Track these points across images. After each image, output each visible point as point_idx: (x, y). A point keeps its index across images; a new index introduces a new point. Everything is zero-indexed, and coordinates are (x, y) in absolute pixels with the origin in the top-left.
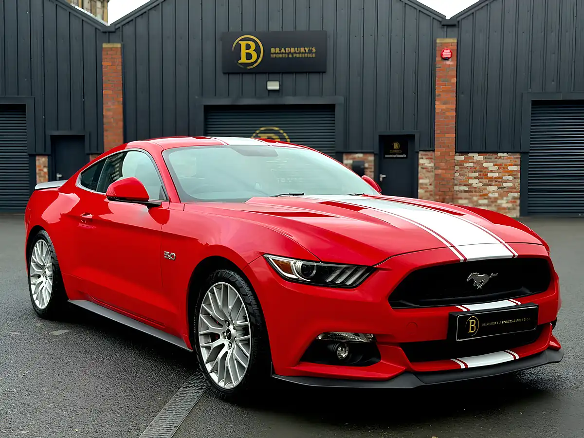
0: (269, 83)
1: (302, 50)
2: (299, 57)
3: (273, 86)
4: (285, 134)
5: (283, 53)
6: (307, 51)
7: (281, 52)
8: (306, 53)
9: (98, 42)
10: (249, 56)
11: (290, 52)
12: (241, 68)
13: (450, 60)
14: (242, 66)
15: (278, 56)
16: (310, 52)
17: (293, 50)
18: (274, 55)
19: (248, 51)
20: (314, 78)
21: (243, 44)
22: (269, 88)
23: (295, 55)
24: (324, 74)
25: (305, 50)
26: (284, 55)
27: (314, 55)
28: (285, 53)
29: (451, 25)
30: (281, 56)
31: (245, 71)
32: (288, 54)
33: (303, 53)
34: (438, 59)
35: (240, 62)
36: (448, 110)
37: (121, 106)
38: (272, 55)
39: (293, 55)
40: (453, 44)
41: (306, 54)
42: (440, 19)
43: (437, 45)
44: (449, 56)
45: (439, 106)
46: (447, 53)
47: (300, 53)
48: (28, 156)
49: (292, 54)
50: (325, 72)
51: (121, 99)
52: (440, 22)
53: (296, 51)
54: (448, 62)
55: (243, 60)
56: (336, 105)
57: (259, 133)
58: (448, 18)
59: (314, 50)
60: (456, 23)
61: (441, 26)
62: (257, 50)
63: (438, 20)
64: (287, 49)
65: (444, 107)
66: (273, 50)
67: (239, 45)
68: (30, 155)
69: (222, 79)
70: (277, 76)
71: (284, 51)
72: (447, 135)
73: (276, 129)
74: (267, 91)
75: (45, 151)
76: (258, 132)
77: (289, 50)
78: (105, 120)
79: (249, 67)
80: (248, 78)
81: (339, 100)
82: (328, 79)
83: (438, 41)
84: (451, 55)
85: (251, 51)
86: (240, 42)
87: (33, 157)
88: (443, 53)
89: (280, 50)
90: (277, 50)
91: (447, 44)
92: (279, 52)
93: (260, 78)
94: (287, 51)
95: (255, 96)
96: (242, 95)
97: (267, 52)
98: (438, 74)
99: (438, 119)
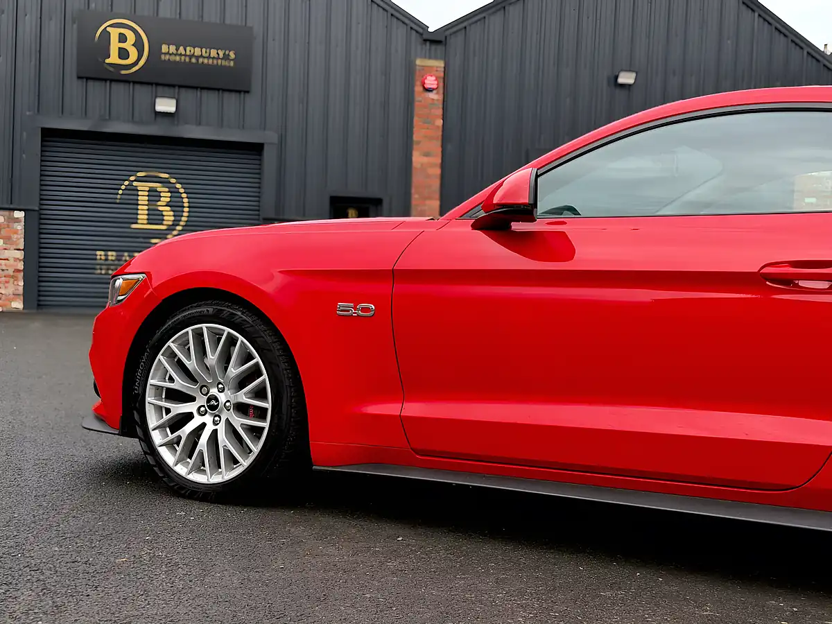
0: (158, 100)
1: (213, 53)
2: (208, 65)
3: (166, 105)
4: (178, 186)
5: (181, 55)
6: (221, 56)
7: (179, 52)
8: (218, 58)
10: (123, 54)
11: (193, 55)
12: (110, 71)
13: (435, 92)
14: (111, 69)
15: (172, 58)
16: (226, 57)
17: (197, 51)
18: (167, 57)
19: (122, 45)
20: (231, 100)
21: (115, 33)
22: (159, 108)
23: (201, 60)
24: (247, 94)
25: (218, 53)
26: (183, 58)
27: (232, 64)
28: (185, 55)
29: (436, 41)
30: (178, 58)
31: (113, 77)
32: (191, 56)
33: (214, 58)
34: (418, 88)
35: (107, 61)
36: (431, 165)
38: (163, 57)
39: (198, 60)
40: (438, 69)
41: (219, 61)
42: (421, 30)
43: (417, 68)
44: (435, 86)
45: (418, 159)
46: (431, 82)
47: (209, 57)
49: (197, 58)
50: (248, 92)
52: (421, 34)
53: (204, 54)
54: (432, 95)
55: (114, 58)
56: (266, 148)
57: (135, 181)
58: (431, 30)
59: (232, 55)
60: (443, 39)
61: (420, 40)
62: (138, 44)
63: (417, 32)
64: (188, 49)
65: (425, 160)
66: (164, 48)
67: (106, 35)
69: (74, 87)
70: (171, 90)
71: (183, 53)
72: (428, 202)
73: (166, 176)
74: (154, 115)
76: (132, 178)
77: (192, 51)
79: (123, 72)
80: (119, 90)
81: (268, 137)
82: (252, 101)
83: (419, 62)
84: (438, 84)
85: (128, 46)
86: (108, 29)
88: (426, 81)
89: (177, 50)
90: (173, 49)
91: (431, 69)
92: (175, 52)
93: (142, 92)
94: (188, 53)
95: (132, 120)
96: (109, 116)
97: (155, 51)
98: (418, 110)
99: (417, 178)
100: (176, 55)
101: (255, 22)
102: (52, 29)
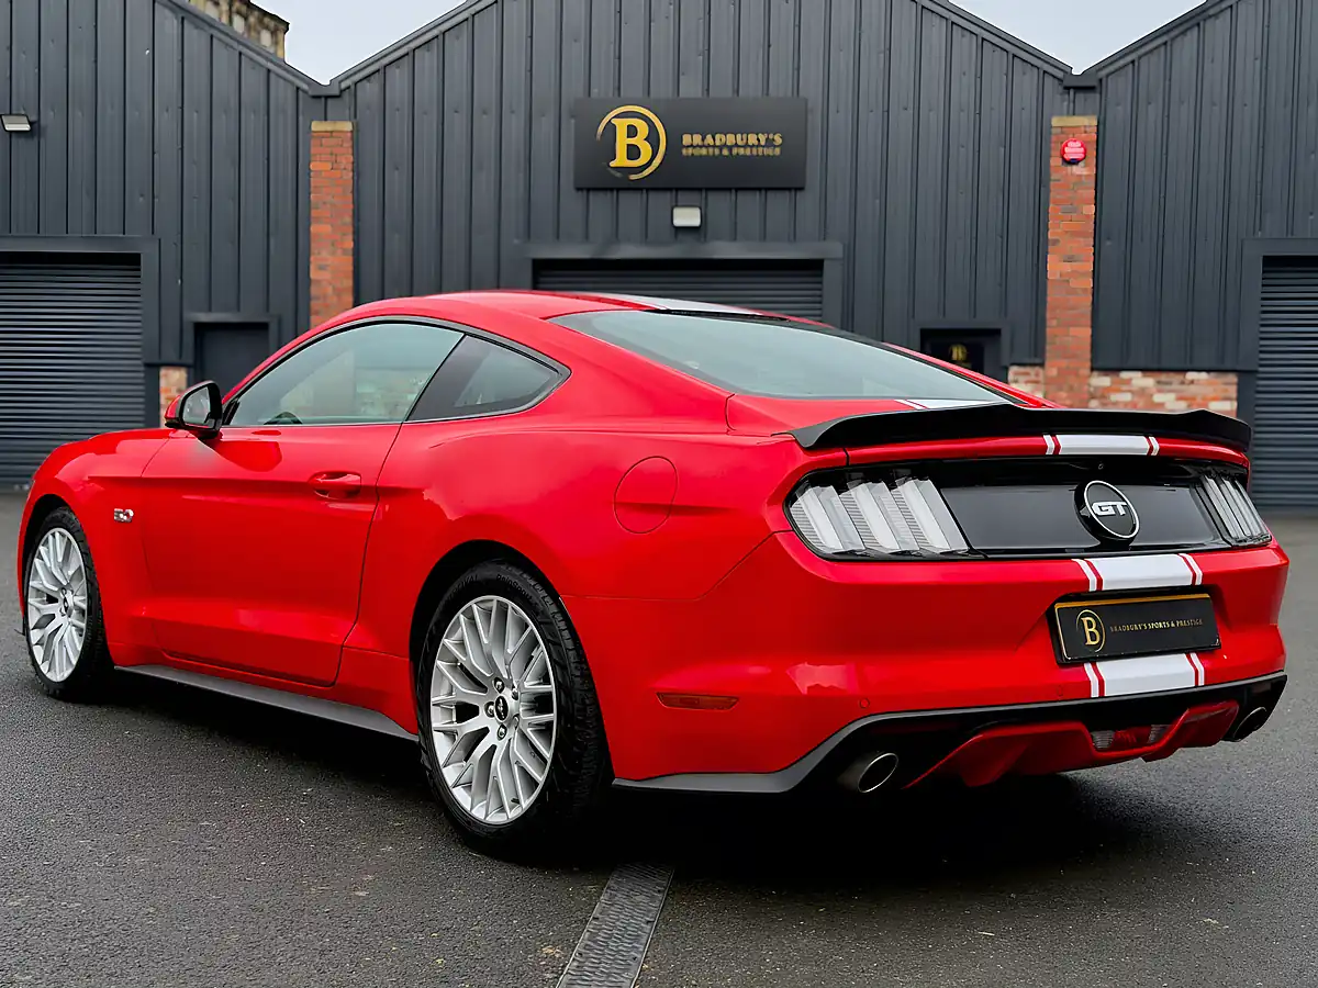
0: (677, 212)
1: (752, 139)
2: (745, 156)
3: (687, 217)
5: (709, 146)
6: (763, 143)
7: (706, 143)
8: (759, 145)
9: (301, 118)
10: (633, 152)
11: (725, 145)
12: (617, 178)
13: (1081, 164)
14: (618, 175)
15: (697, 152)
16: (770, 143)
17: (730, 139)
18: (690, 151)
19: (632, 141)
20: (779, 202)
21: (621, 126)
22: (678, 222)
23: (735, 151)
24: (799, 194)
25: (758, 140)
26: (711, 150)
27: (778, 151)
28: (714, 146)
29: (1083, 88)
30: (704, 151)
31: (620, 184)
32: (721, 148)
33: (753, 145)
34: (1055, 161)
35: (612, 164)
36: (1074, 273)
37: (349, 259)
38: (684, 151)
39: (730, 151)
40: (1088, 129)
41: (760, 149)
42: (1060, 74)
43: (1054, 131)
44: (1081, 156)
45: (1055, 267)
46: (1074, 150)
47: (746, 146)
48: (142, 368)
49: (730, 148)
50: (801, 189)
51: (349, 244)
52: (1060, 80)
53: (739, 143)
54: (1077, 170)
55: (621, 160)
56: (825, 263)
58: (1076, 71)
59: (778, 140)
60: (1094, 83)
61: (1061, 89)
62: (652, 138)
63: (1054, 77)
64: (718, 136)
65: (1068, 267)
66: (687, 139)
67: (611, 128)
68: (148, 365)
69: (572, 202)
70: (695, 196)
71: (712, 143)
72: (1072, 331)
74: (673, 230)
75: (181, 356)
77: (724, 140)
78: (314, 290)
79: (633, 177)
80: (630, 201)
81: (831, 250)
82: (808, 202)
83: (1055, 122)
84: (1085, 153)
85: (639, 141)
86: (613, 121)
87: (153, 368)
88: (1066, 150)
89: (703, 140)
90: (697, 139)
91: (1075, 128)
92: (700, 143)
93: (659, 200)
94: (718, 143)
95: (646, 239)
96: (616, 237)
97: (674, 144)
98: (1055, 194)
99: (1053, 295)
100: (701, 147)
101: (812, 89)
102: (545, 127)
